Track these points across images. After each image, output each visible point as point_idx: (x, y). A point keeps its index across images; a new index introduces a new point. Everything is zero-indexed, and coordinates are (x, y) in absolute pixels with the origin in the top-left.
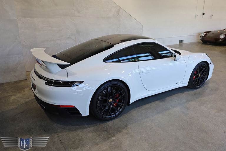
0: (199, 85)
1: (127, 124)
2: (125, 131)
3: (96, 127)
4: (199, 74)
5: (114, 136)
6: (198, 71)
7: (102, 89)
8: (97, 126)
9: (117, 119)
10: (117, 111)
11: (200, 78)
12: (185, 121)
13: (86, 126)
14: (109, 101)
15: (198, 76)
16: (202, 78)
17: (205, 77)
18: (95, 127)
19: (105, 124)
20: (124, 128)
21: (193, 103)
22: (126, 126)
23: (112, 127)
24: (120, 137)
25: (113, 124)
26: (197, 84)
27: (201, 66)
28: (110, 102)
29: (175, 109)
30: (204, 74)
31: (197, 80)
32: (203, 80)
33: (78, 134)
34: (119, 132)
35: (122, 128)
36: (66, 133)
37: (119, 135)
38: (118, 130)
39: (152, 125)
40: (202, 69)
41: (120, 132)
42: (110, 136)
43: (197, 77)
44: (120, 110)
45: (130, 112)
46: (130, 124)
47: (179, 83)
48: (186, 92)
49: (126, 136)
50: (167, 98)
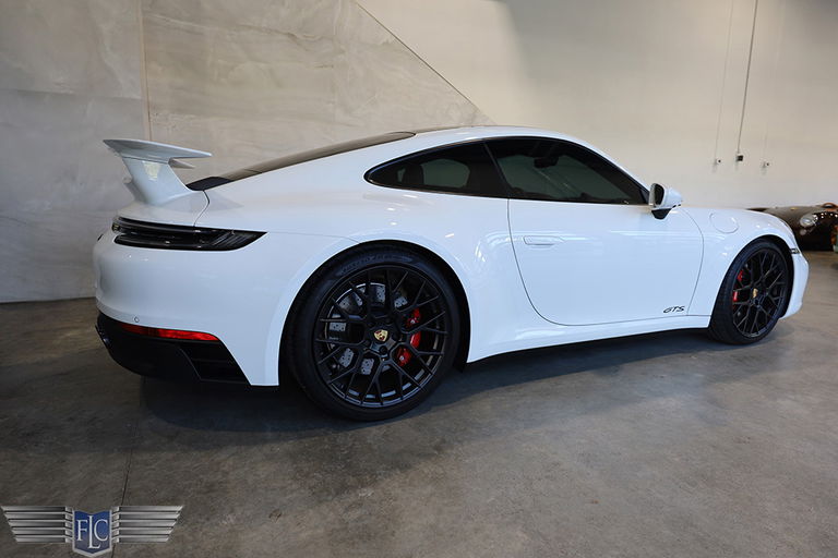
0: (755, 331)
1: (444, 441)
2: (427, 468)
3: (307, 442)
4: (753, 287)
5: (374, 483)
6: (751, 271)
7: (340, 273)
8: (317, 438)
9: (408, 420)
10: (408, 385)
11: (757, 302)
12: (714, 447)
13: (269, 435)
14: (377, 336)
15: (749, 292)
16: (767, 304)
17: (777, 301)
18: (304, 440)
19: (350, 433)
20: (428, 456)
21: (738, 385)
22: (438, 448)
23: (375, 447)
24: (399, 491)
25: (385, 435)
26: (749, 327)
27: (763, 255)
28: (380, 342)
29: (662, 402)
30: (773, 289)
31: (746, 307)
32: (772, 314)
33: (219, 463)
34: (401, 469)
35: (419, 455)
36: (170, 455)
37: (394, 485)
38: (400, 463)
39: (555, 453)
40: (766, 268)
41: (405, 467)
42: (351, 480)
43: (745, 295)
44: (422, 384)
45: (470, 399)
46: (459, 442)
47: (675, 313)
48: (703, 353)
49: (430, 489)
50: (626, 366)
